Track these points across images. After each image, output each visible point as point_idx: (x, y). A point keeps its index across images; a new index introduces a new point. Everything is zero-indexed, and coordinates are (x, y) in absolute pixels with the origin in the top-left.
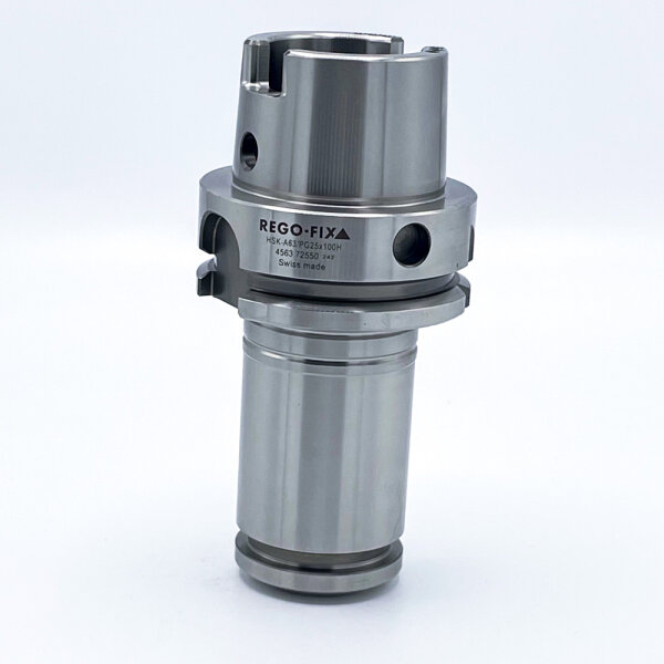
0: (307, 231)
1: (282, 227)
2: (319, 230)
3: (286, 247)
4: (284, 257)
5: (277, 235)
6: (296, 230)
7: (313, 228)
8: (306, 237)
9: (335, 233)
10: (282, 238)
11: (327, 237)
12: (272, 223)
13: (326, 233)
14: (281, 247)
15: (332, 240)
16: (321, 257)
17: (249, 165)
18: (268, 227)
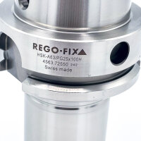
0: (61, 51)
1: (47, 48)
2: (68, 50)
3: (48, 59)
4: (47, 64)
5: (43, 52)
6: (55, 50)
7: (64, 49)
8: (61, 54)
9: (78, 52)
10: (47, 54)
11: (73, 54)
12: (40, 45)
13: (72, 52)
14: (46, 59)
15: (76, 56)
16: (69, 65)
17: (24, 6)
18: (38, 48)
